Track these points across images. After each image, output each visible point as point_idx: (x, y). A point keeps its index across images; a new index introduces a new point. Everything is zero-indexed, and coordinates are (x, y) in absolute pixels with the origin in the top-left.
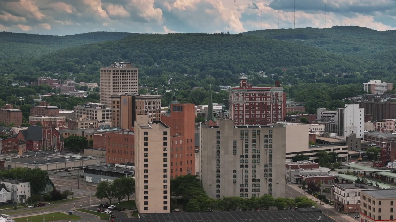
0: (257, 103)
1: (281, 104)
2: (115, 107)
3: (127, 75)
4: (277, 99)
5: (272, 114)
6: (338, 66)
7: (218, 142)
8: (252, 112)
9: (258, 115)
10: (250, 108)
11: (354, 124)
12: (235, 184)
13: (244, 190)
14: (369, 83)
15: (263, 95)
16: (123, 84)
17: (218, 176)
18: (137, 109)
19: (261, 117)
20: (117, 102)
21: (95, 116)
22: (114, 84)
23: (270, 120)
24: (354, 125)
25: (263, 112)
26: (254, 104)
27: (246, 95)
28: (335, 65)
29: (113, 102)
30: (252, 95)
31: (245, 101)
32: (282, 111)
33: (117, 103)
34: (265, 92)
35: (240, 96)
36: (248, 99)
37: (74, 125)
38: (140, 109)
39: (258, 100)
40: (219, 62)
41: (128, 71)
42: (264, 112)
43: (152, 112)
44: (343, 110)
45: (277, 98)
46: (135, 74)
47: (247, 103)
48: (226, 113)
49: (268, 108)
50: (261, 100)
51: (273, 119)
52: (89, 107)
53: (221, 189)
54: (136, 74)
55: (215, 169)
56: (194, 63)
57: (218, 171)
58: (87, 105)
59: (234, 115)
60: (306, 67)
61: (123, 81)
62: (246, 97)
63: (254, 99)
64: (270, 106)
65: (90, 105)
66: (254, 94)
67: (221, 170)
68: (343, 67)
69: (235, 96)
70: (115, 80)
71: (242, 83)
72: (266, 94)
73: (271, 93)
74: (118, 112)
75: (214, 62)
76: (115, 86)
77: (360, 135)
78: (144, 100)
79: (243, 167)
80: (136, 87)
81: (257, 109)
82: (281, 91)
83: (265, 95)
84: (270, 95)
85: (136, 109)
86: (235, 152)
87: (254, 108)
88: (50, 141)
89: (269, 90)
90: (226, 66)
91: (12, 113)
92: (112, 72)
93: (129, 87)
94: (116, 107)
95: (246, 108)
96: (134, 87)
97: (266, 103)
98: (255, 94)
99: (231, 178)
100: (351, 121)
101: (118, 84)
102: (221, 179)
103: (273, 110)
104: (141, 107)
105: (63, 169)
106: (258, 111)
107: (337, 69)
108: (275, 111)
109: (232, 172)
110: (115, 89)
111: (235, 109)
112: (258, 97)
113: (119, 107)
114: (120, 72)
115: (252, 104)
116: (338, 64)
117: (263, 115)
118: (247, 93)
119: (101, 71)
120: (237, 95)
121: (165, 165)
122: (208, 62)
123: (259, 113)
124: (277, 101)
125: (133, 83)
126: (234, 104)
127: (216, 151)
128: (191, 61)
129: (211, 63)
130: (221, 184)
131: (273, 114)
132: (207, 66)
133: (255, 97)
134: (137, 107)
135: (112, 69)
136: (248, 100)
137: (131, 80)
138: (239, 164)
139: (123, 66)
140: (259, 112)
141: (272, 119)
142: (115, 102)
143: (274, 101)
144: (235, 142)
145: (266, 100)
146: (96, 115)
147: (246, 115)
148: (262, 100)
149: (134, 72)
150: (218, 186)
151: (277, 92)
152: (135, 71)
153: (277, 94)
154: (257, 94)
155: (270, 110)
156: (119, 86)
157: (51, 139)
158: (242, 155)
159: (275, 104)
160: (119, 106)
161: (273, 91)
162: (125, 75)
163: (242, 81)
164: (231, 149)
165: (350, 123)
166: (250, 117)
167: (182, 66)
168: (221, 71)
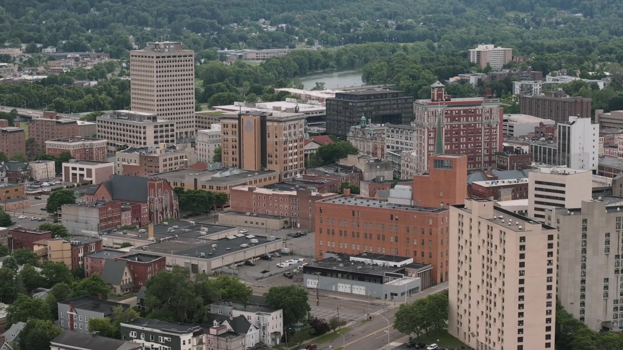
0: (462, 125)
1: (497, 125)
2: (227, 134)
3: (177, 63)
4: (491, 118)
5: (483, 142)
6: (378, 9)
7: (585, 236)
8: (454, 139)
9: (463, 144)
10: (451, 134)
11: (585, 149)
12: (606, 300)
13: (619, 308)
14: (477, 49)
15: (470, 112)
16: (172, 78)
17: (583, 289)
18: (269, 137)
19: (467, 146)
20: (233, 125)
21: (142, 136)
22: (159, 79)
23: (480, 151)
24: (585, 151)
25: (470, 139)
26: (458, 127)
27: (446, 114)
28: (374, 8)
29: (224, 125)
30: (454, 113)
31: (445, 123)
32: (498, 136)
33: (233, 127)
34: (474, 108)
35: (437, 114)
36: (449, 119)
37: (151, 161)
38: (276, 137)
39: (463, 121)
40: (197, 7)
41: (179, 57)
42: (472, 138)
43: (293, 141)
44: (569, 128)
45: (491, 116)
46: (189, 61)
47: (447, 125)
48: (368, 130)
49: (478, 132)
50: (467, 120)
51: (485, 149)
52: (125, 119)
53: (586, 308)
54: (192, 60)
55: (579, 279)
56: (156, 8)
57: (583, 281)
58: (122, 116)
59: (429, 145)
60: (329, 12)
61: (172, 73)
62: (446, 117)
63: (457, 119)
64: (481, 129)
65: (127, 115)
66: (457, 112)
67: (587, 279)
68: (386, 10)
69: (429, 114)
70: (160, 72)
71: (436, 94)
72: (475, 110)
73: (482, 109)
74: (233, 141)
75: (189, 7)
76: (160, 82)
77: (593, 165)
78: (283, 124)
79: (618, 273)
80: (191, 82)
81: (462, 134)
82: (497, 106)
83: (473, 113)
84: (480, 112)
85: (267, 138)
86: (607, 250)
87: (457, 133)
88: (161, 201)
89: (479, 103)
90: (207, 12)
91: (12, 135)
92: (155, 60)
93: (180, 82)
94: (230, 133)
95: (446, 134)
96: (188, 82)
97: (475, 125)
98: (459, 111)
99: (602, 291)
100: (580, 144)
101: (164, 79)
102: (587, 293)
103: (485, 136)
104: (278, 135)
105: (241, 262)
106: (463, 137)
107: (377, 13)
108: (487, 137)
109: (603, 281)
110: (160, 86)
111: (430, 135)
112: (463, 116)
113: (235, 134)
114: (166, 59)
115: (454, 127)
116: (378, 6)
117: (471, 143)
118: (447, 111)
119: (133, 56)
120: (433, 114)
121: (549, 288)
122: (179, 7)
123: (464, 140)
124: (492, 120)
125: (187, 75)
126: (428, 128)
127: (581, 250)
128: (151, 5)
129: (183, 8)
130: (586, 301)
131: (485, 142)
132: (178, 13)
133: (460, 116)
134: (269, 134)
135: (155, 55)
136: (449, 121)
137: (184, 70)
138: (612, 269)
139: (169, 48)
140: (465, 138)
141: (483, 150)
142: (227, 125)
143: (487, 121)
144: (608, 235)
145: (475, 120)
146: (144, 133)
147: (445, 144)
148: (470, 120)
149: (188, 58)
150: (583, 304)
151: (491, 106)
152: (189, 56)
153: (491, 109)
154: (462, 111)
155: (481, 136)
156: (165, 81)
157: (162, 198)
158: (617, 254)
159: (488, 125)
160: (235, 132)
161: (485, 106)
162: (175, 64)
163: (436, 91)
164: (603, 246)
165: (580, 148)
166: (451, 147)
167: (138, 14)
168: (203, 21)
